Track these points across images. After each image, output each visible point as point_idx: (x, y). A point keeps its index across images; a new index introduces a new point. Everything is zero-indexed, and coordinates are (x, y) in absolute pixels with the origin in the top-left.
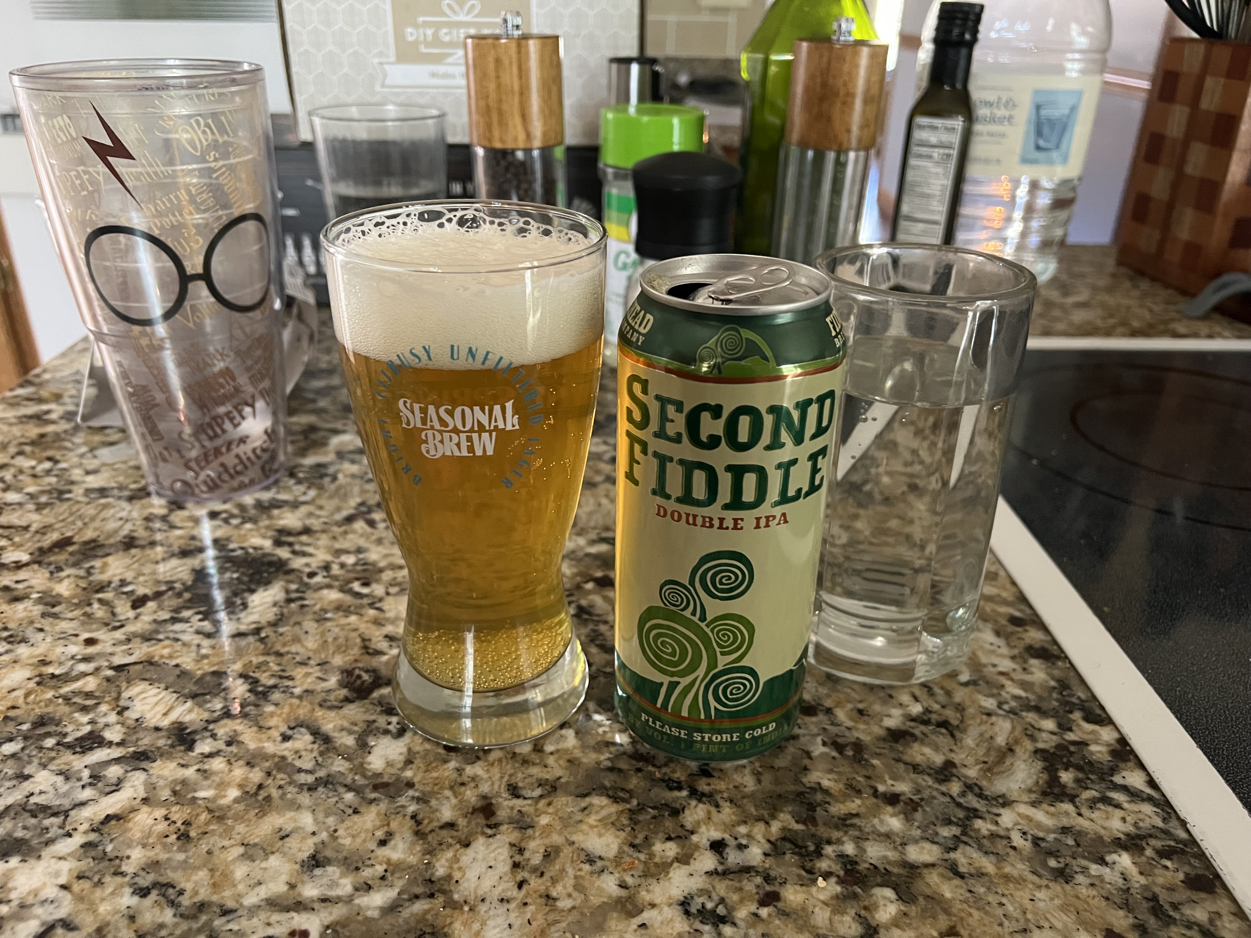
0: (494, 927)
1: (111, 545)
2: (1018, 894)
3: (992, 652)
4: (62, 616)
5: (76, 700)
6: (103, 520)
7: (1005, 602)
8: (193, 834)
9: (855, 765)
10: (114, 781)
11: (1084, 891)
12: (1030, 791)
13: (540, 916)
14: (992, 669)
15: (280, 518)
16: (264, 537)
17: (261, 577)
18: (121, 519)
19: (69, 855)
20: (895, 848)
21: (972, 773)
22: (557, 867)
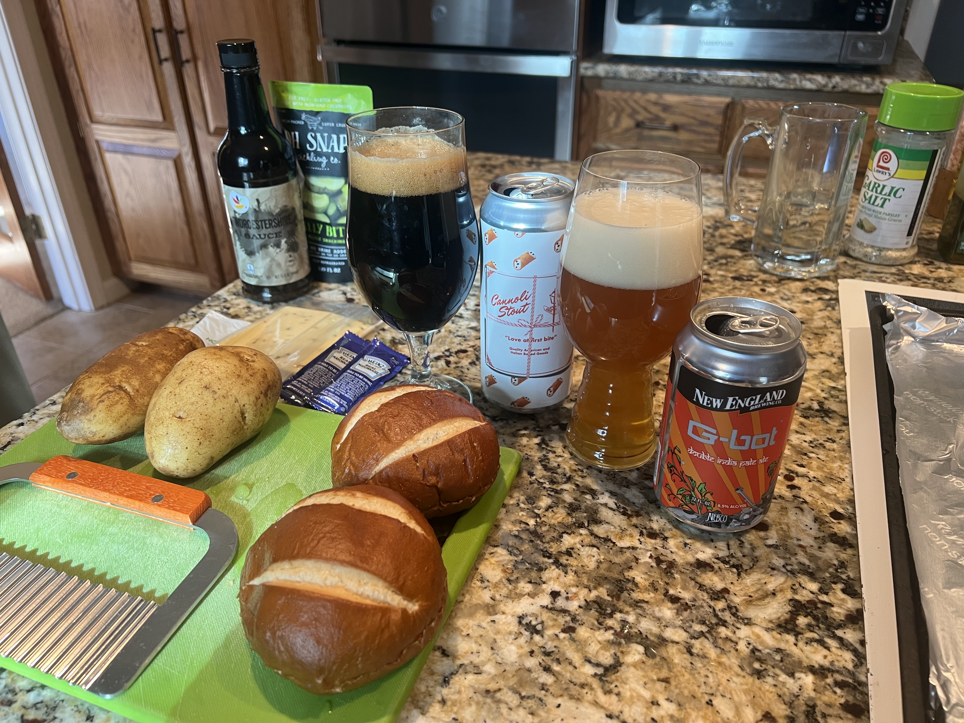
3: (804, 531)
12: (771, 621)
20: (659, 627)
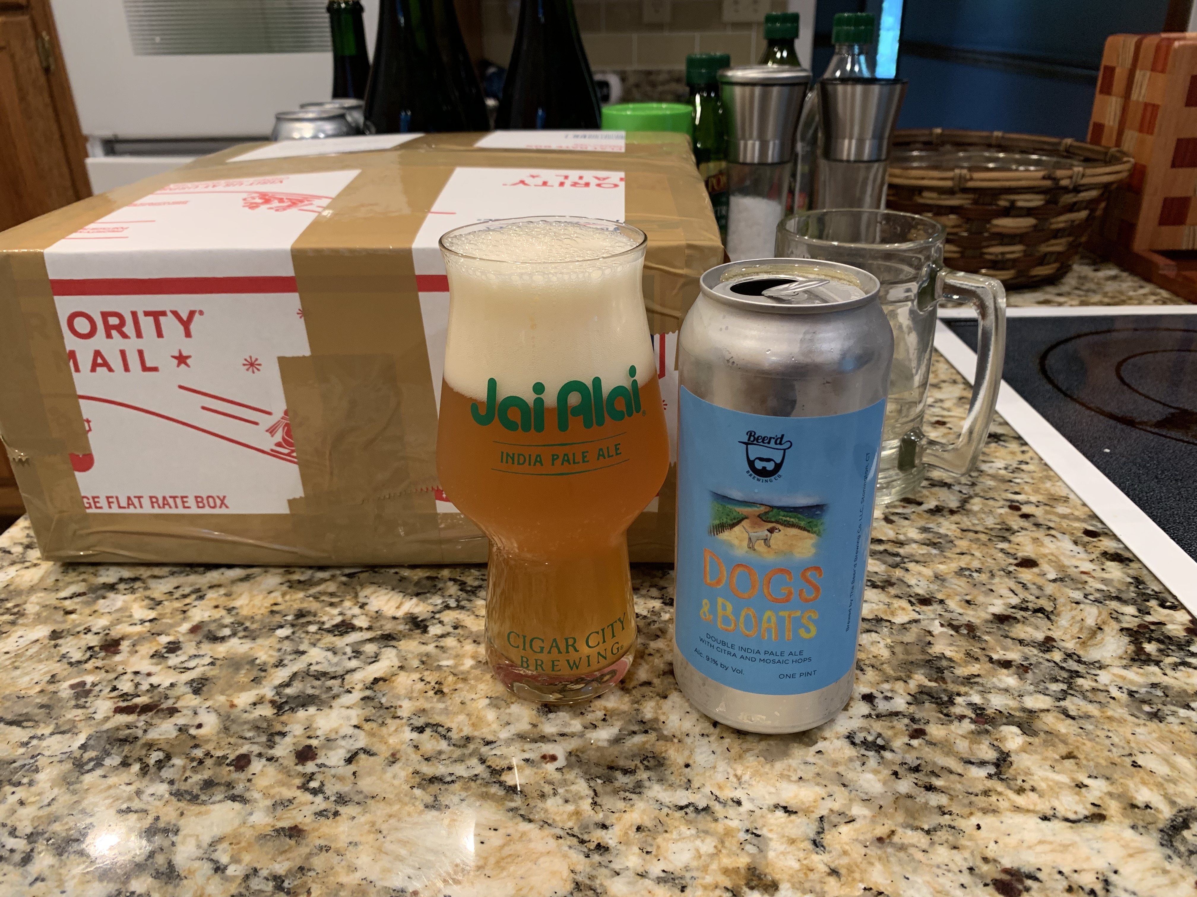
0: (701, 753)
2: (1121, 730)
3: (1074, 556)
5: (323, 598)
7: (1078, 519)
8: (445, 690)
9: (971, 640)
10: (373, 654)
11: (1176, 728)
12: (1121, 658)
14: (1075, 570)
19: (354, 705)
20: (1015, 699)
21: (1070, 645)
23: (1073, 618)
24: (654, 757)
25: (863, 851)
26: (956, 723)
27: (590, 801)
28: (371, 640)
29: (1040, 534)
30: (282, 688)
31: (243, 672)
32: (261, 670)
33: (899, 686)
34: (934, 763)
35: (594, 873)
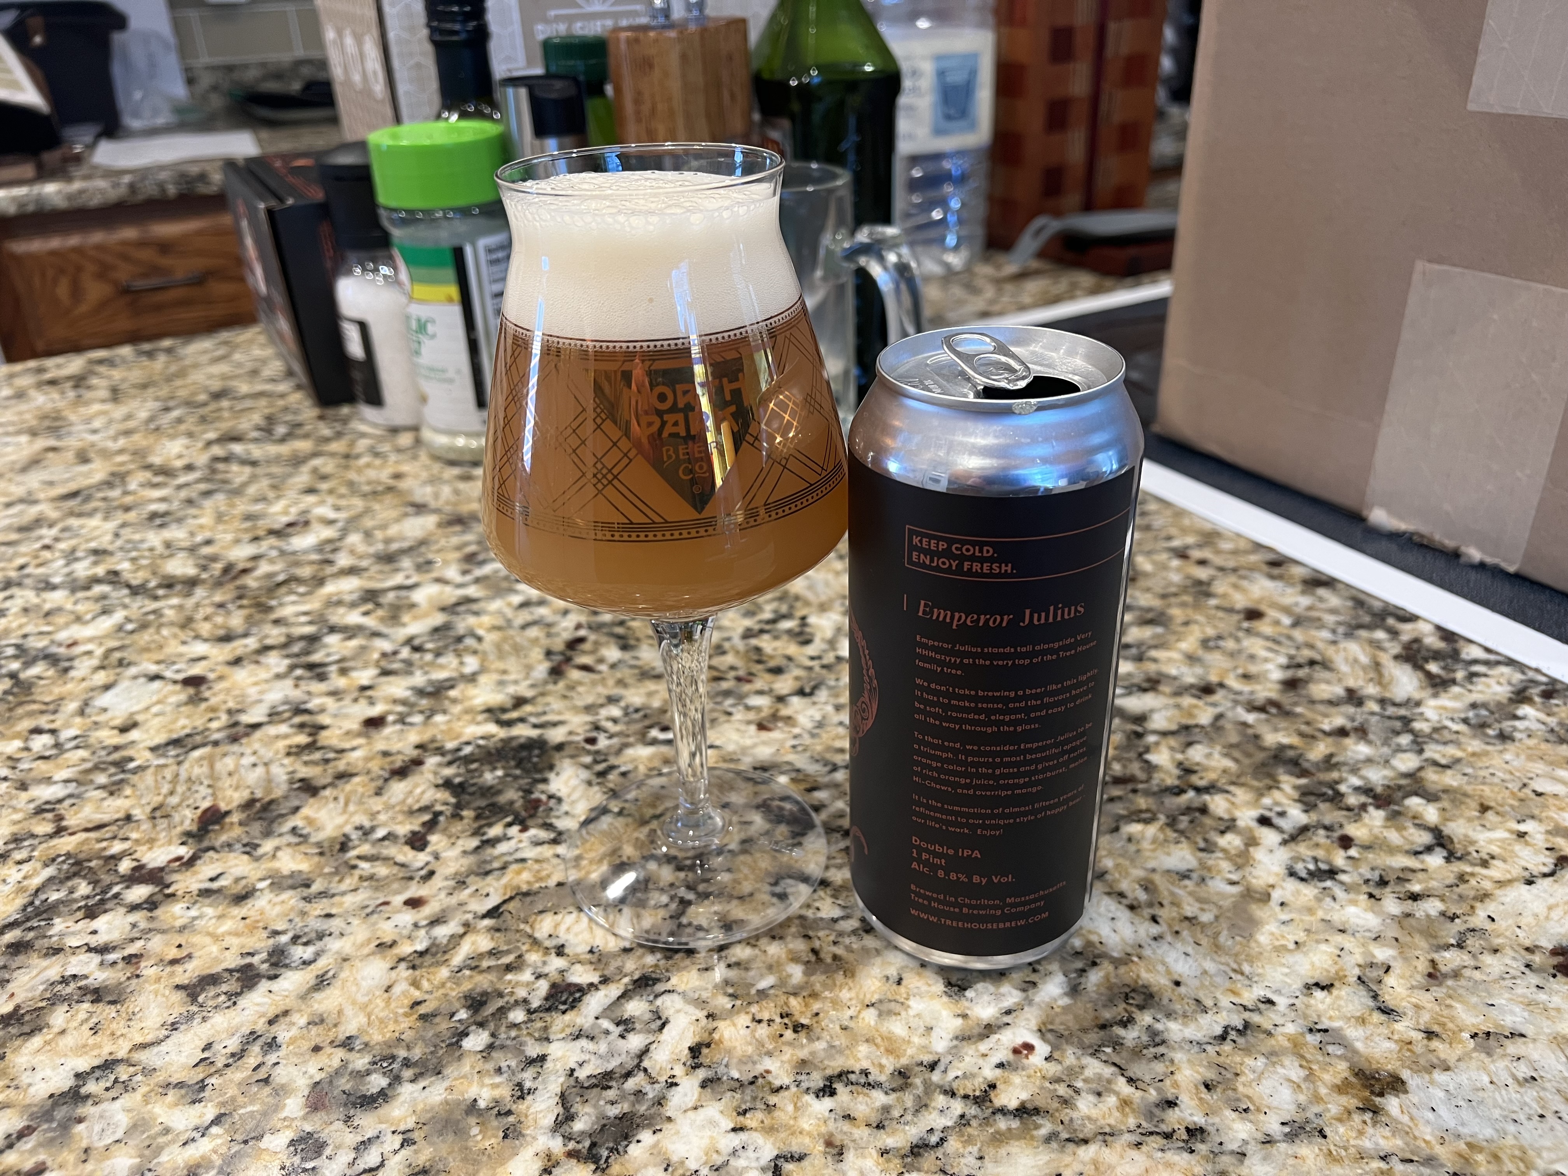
0: (1176, 961)
1: (286, 797)
4: (333, 891)
5: (485, 964)
6: (230, 774)
8: (804, 1021)
9: (1288, 718)
10: (650, 1015)
12: (1422, 688)
13: (1200, 936)
14: (1298, 608)
15: (471, 698)
16: (478, 723)
17: (535, 764)
18: (254, 765)
19: (699, 1100)
22: (1166, 893)
23: (1346, 660)
24: (1133, 990)
25: (1428, 996)
26: (1364, 815)
27: (1122, 1081)
28: (625, 996)
29: (1233, 579)
30: (565, 1127)
31: (475, 1130)
32: (499, 1114)
33: (1277, 795)
34: (1392, 868)
35: (1219, 1168)
